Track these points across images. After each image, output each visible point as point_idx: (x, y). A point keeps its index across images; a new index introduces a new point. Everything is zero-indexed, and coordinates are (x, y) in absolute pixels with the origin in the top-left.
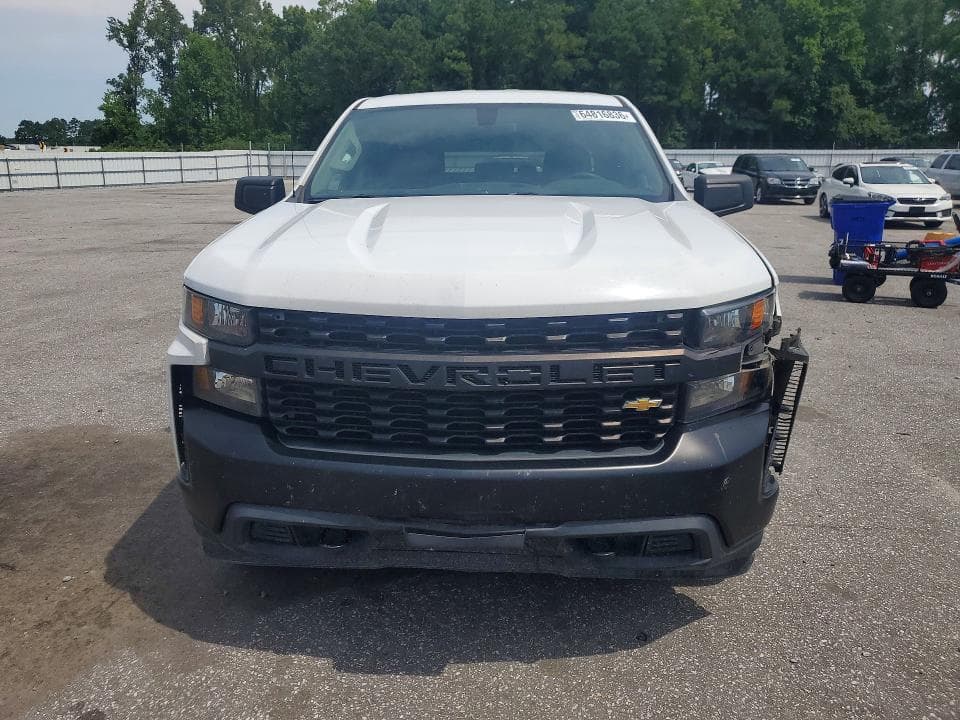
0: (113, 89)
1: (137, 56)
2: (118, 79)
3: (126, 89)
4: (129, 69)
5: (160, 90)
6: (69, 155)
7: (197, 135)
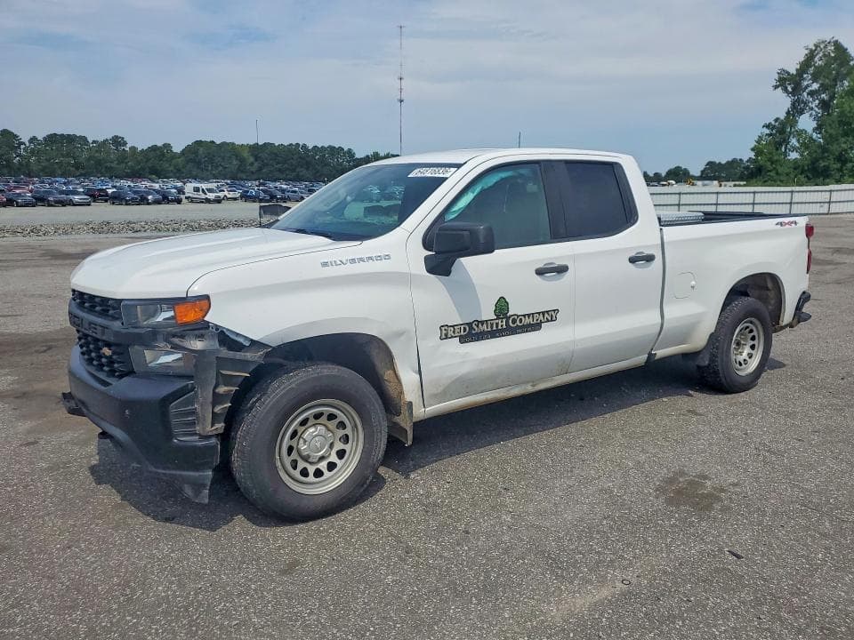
0: (768, 131)
1: (798, 101)
2: (773, 123)
3: (780, 132)
4: (788, 113)
5: (815, 130)
6: (722, 189)
7: (840, 170)
